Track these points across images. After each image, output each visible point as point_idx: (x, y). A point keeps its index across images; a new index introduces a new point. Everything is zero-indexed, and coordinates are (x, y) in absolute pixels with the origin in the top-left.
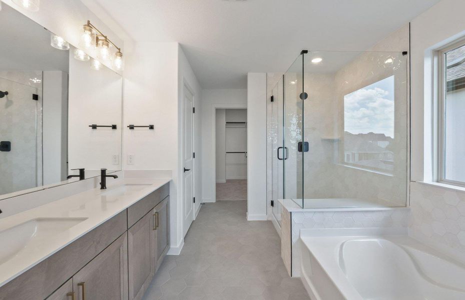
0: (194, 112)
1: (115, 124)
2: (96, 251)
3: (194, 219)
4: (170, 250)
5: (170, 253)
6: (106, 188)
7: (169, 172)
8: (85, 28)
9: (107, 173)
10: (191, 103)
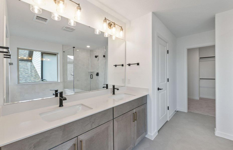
0: (168, 53)
1: (122, 64)
2: (92, 126)
3: (168, 120)
4: (147, 135)
5: (146, 136)
6: (115, 94)
7: (147, 90)
8: (104, 21)
9: (115, 87)
10: (165, 48)
